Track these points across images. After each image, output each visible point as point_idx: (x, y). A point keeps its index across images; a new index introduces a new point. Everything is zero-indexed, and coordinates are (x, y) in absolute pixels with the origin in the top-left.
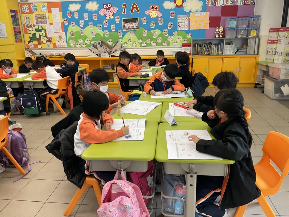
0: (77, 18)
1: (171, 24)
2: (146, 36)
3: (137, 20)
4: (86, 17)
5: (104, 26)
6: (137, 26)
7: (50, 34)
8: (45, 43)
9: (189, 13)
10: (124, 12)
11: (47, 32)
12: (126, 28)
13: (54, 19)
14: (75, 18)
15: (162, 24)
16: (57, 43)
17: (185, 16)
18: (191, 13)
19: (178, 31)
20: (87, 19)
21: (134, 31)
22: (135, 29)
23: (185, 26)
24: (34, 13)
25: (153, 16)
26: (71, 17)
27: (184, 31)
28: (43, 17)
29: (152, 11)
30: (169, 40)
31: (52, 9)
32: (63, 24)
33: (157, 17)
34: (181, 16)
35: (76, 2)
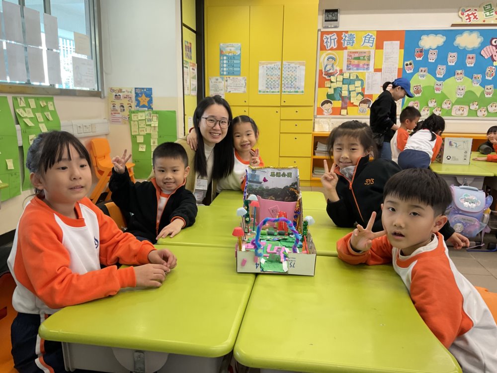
0: (434, 61)
7: (372, 89)
8: (357, 106)
11: (365, 86)
13: (385, 62)
20: (454, 64)
24: (346, 48)
28: (364, 57)
31: (385, 42)
32: (401, 72)
35: (436, 32)
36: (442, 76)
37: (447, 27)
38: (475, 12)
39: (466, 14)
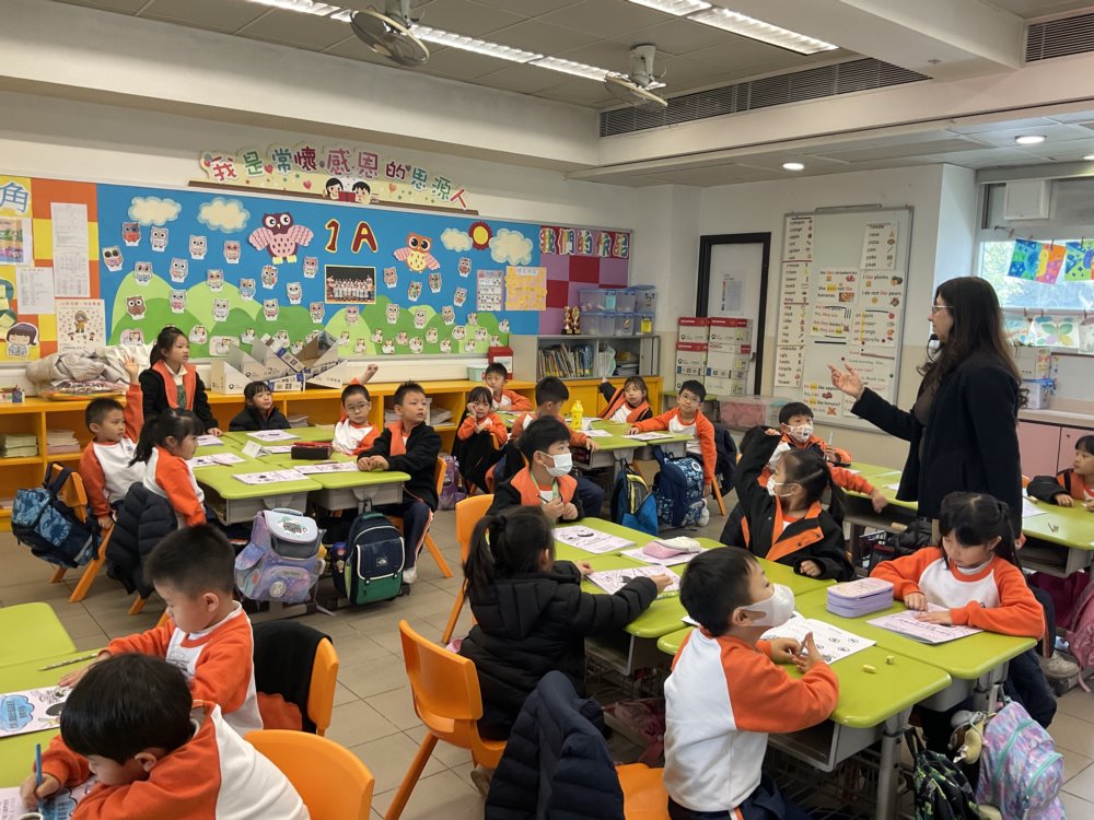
0: (163, 250)
1: (461, 292)
2: (395, 322)
3: (370, 273)
4: (198, 249)
5: (264, 286)
6: (369, 293)
7: (33, 303)
9: (502, 268)
10: (332, 247)
11: (18, 295)
12: (336, 296)
13: (58, 246)
14: (154, 249)
15: (439, 290)
16: (63, 341)
17: (496, 272)
18: (508, 267)
19: (477, 312)
20: (202, 258)
21: (362, 308)
22: (364, 299)
23: (495, 301)
25: (414, 267)
26: (136, 244)
27: (492, 315)
28: (8, 232)
29: (413, 252)
30: (456, 336)
31: (53, 205)
32: (97, 268)
33: (427, 270)
34: (485, 272)
35: (161, 194)
36: (182, 281)
37: (182, 185)
38: (230, 163)
39: (214, 164)
